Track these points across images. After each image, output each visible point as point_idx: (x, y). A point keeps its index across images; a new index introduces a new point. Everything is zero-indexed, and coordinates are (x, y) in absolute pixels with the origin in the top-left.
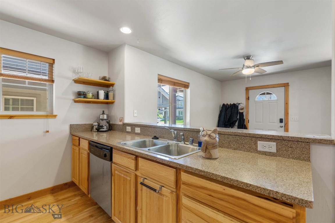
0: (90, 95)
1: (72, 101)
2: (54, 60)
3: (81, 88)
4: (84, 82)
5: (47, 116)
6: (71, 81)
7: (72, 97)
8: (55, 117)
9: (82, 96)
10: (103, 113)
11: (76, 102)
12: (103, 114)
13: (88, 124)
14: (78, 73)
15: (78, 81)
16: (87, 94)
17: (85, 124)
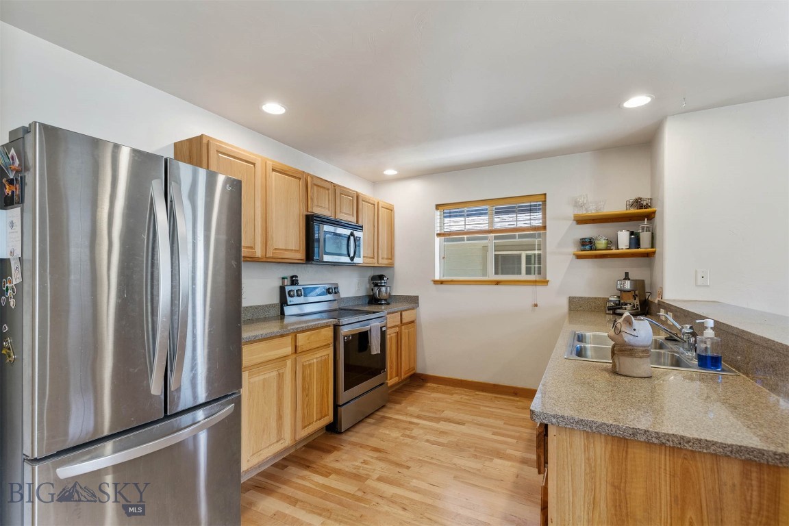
0: (601, 243)
1: (571, 257)
2: (545, 194)
3: (587, 231)
4: (593, 220)
5: (535, 283)
6: (571, 222)
7: (573, 249)
8: (545, 284)
9: (587, 247)
10: (627, 277)
11: (579, 257)
12: (625, 279)
13: (600, 298)
14: (582, 206)
15: (581, 221)
16: (596, 242)
17: (596, 298)
